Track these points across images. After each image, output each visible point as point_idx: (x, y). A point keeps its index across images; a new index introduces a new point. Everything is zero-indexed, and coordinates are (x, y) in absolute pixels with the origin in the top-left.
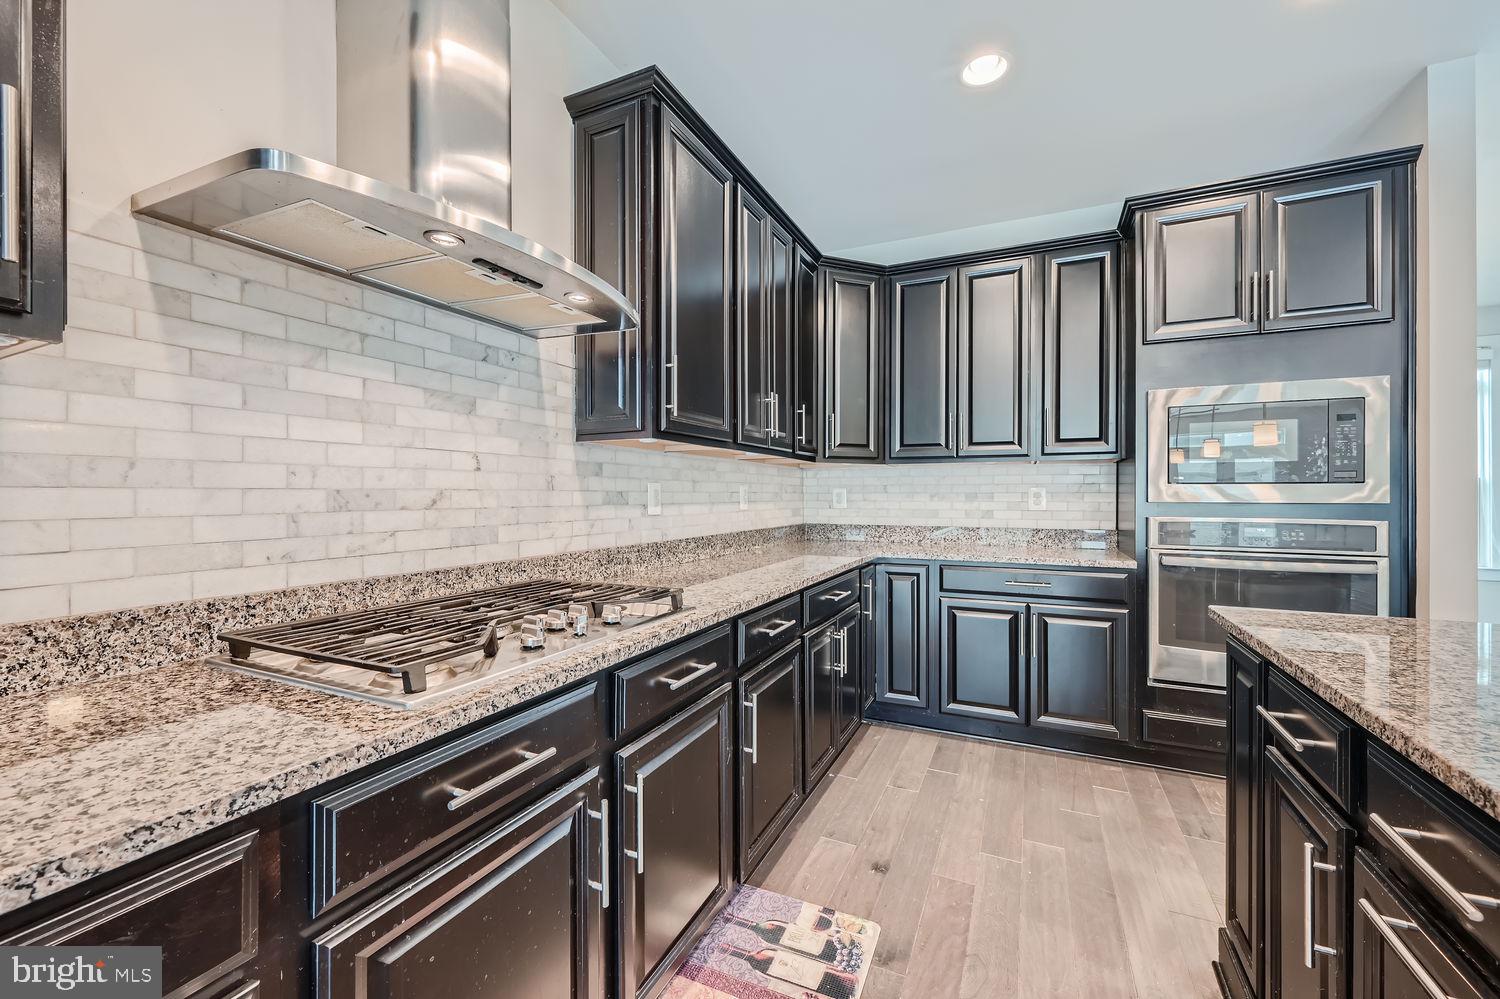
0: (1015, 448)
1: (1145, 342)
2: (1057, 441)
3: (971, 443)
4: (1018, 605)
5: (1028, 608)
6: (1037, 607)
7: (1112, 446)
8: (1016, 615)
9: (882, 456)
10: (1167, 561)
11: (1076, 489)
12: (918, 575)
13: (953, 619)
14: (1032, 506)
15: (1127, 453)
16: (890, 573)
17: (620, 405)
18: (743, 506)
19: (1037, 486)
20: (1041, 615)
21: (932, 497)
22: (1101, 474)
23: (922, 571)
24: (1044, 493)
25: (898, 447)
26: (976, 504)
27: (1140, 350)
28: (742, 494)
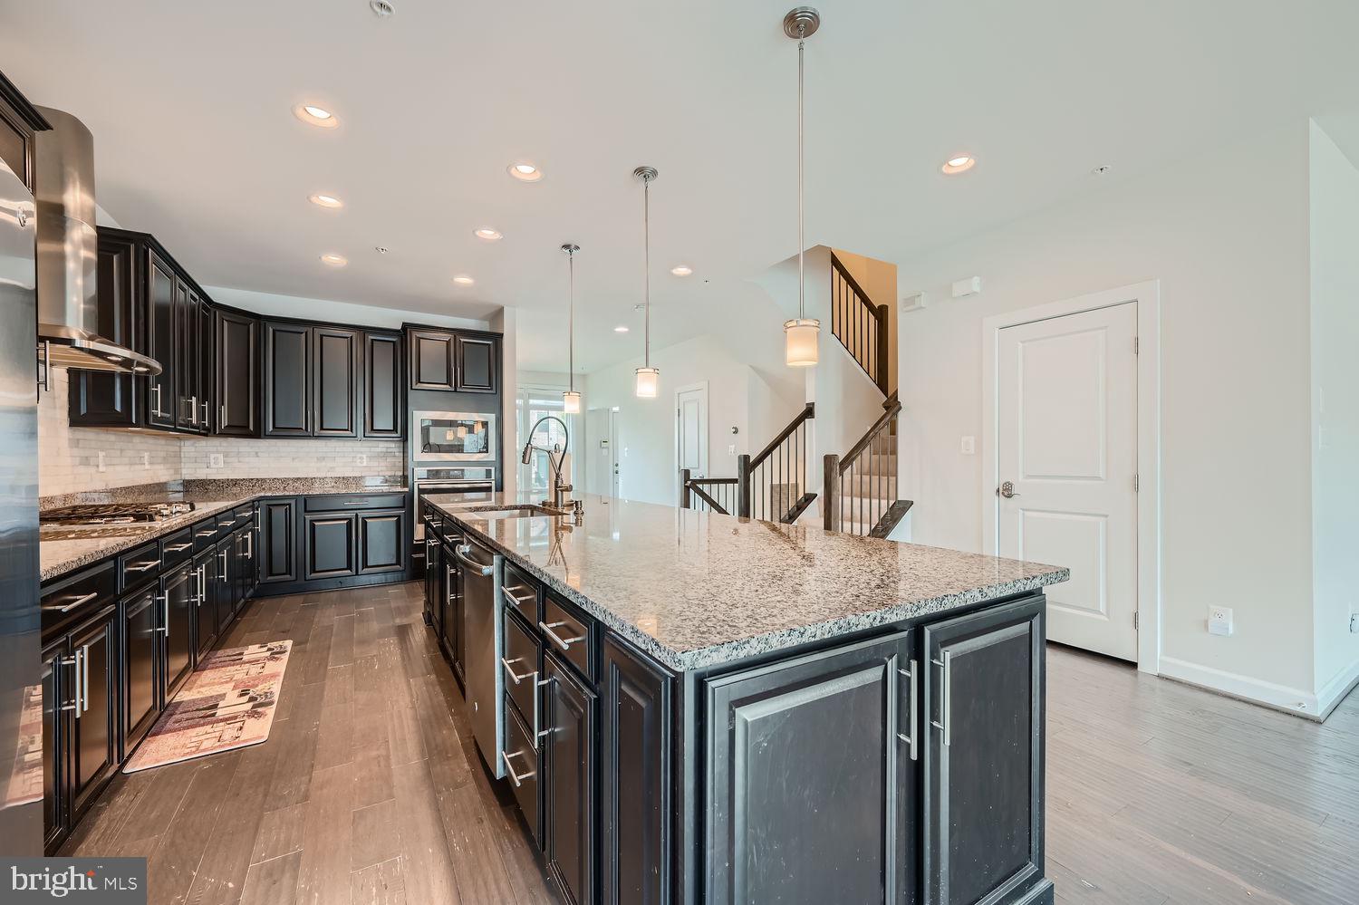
0: (348, 433)
1: (412, 389)
2: (372, 430)
3: (322, 428)
4: (351, 514)
5: (357, 515)
6: (362, 514)
7: (399, 435)
8: (350, 520)
9: (258, 433)
10: (420, 486)
11: (382, 455)
12: (290, 505)
13: (313, 528)
14: (359, 465)
15: (404, 438)
16: (269, 505)
17: (118, 408)
18: (147, 467)
19: (362, 453)
20: (363, 518)
21: (293, 459)
22: (394, 447)
23: (293, 502)
24: (364, 456)
25: (271, 429)
26: (324, 464)
27: (410, 392)
28: (146, 457)
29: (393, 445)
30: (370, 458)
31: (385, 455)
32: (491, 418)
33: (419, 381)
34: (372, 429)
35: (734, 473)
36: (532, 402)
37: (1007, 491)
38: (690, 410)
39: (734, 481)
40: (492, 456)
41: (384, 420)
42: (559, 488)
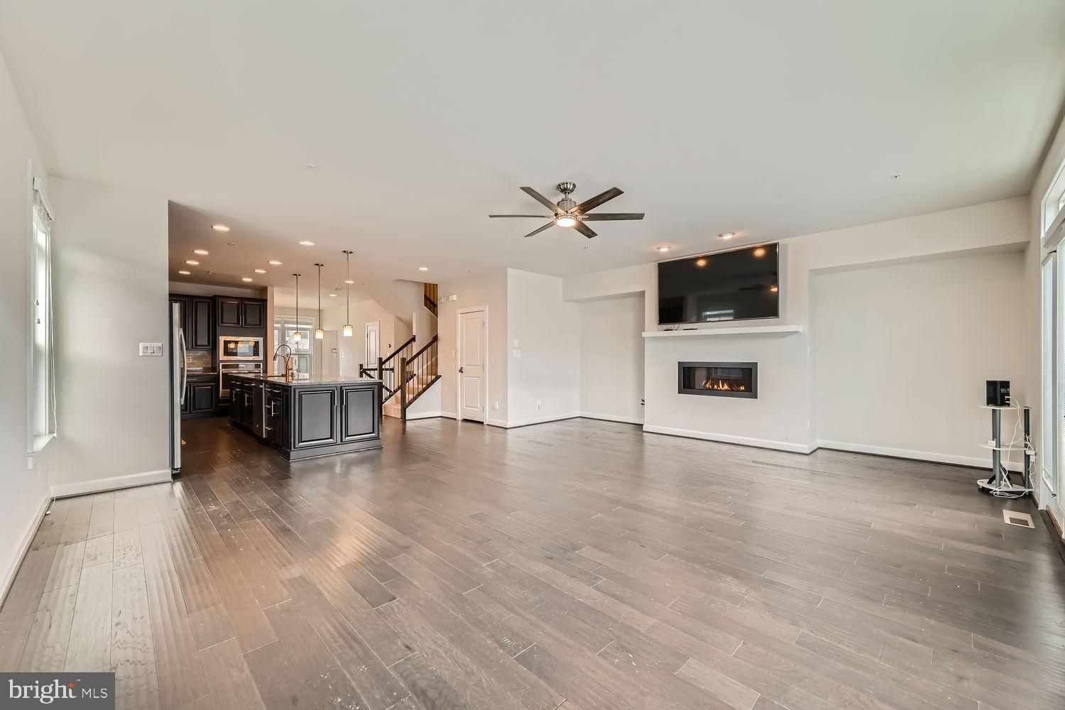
1: (218, 326)
7: (211, 347)
15: (214, 349)
22: (208, 354)
29: (206, 352)
30: (194, 358)
31: (201, 357)
32: (261, 340)
33: (222, 322)
34: (196, 345)
35: (376, 366)
36: (286, 325)
37: (461, 371)
38: (372, 335)
39: (376, 369)
40: (261, 358)
41: (203, 340)
42: (287, 369)
